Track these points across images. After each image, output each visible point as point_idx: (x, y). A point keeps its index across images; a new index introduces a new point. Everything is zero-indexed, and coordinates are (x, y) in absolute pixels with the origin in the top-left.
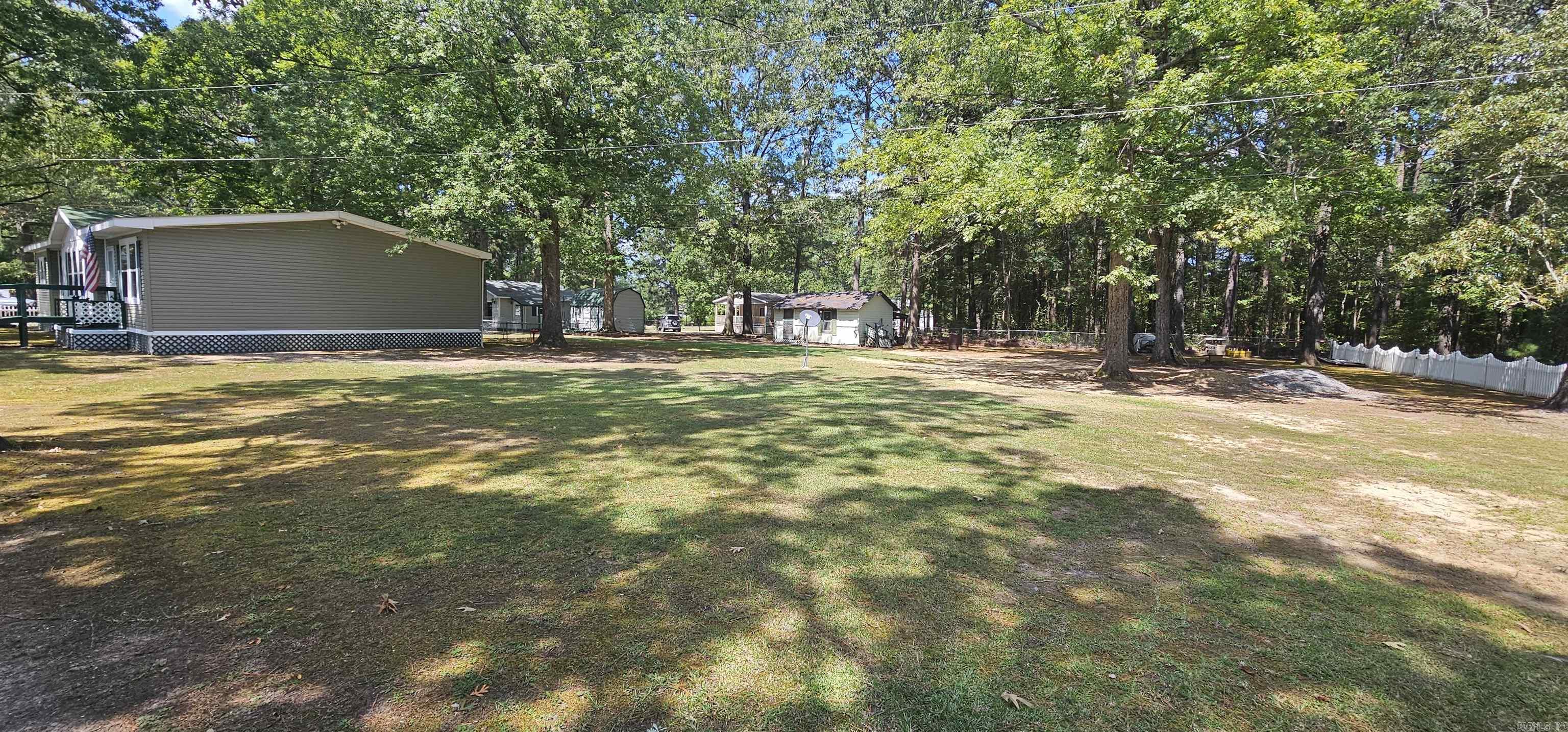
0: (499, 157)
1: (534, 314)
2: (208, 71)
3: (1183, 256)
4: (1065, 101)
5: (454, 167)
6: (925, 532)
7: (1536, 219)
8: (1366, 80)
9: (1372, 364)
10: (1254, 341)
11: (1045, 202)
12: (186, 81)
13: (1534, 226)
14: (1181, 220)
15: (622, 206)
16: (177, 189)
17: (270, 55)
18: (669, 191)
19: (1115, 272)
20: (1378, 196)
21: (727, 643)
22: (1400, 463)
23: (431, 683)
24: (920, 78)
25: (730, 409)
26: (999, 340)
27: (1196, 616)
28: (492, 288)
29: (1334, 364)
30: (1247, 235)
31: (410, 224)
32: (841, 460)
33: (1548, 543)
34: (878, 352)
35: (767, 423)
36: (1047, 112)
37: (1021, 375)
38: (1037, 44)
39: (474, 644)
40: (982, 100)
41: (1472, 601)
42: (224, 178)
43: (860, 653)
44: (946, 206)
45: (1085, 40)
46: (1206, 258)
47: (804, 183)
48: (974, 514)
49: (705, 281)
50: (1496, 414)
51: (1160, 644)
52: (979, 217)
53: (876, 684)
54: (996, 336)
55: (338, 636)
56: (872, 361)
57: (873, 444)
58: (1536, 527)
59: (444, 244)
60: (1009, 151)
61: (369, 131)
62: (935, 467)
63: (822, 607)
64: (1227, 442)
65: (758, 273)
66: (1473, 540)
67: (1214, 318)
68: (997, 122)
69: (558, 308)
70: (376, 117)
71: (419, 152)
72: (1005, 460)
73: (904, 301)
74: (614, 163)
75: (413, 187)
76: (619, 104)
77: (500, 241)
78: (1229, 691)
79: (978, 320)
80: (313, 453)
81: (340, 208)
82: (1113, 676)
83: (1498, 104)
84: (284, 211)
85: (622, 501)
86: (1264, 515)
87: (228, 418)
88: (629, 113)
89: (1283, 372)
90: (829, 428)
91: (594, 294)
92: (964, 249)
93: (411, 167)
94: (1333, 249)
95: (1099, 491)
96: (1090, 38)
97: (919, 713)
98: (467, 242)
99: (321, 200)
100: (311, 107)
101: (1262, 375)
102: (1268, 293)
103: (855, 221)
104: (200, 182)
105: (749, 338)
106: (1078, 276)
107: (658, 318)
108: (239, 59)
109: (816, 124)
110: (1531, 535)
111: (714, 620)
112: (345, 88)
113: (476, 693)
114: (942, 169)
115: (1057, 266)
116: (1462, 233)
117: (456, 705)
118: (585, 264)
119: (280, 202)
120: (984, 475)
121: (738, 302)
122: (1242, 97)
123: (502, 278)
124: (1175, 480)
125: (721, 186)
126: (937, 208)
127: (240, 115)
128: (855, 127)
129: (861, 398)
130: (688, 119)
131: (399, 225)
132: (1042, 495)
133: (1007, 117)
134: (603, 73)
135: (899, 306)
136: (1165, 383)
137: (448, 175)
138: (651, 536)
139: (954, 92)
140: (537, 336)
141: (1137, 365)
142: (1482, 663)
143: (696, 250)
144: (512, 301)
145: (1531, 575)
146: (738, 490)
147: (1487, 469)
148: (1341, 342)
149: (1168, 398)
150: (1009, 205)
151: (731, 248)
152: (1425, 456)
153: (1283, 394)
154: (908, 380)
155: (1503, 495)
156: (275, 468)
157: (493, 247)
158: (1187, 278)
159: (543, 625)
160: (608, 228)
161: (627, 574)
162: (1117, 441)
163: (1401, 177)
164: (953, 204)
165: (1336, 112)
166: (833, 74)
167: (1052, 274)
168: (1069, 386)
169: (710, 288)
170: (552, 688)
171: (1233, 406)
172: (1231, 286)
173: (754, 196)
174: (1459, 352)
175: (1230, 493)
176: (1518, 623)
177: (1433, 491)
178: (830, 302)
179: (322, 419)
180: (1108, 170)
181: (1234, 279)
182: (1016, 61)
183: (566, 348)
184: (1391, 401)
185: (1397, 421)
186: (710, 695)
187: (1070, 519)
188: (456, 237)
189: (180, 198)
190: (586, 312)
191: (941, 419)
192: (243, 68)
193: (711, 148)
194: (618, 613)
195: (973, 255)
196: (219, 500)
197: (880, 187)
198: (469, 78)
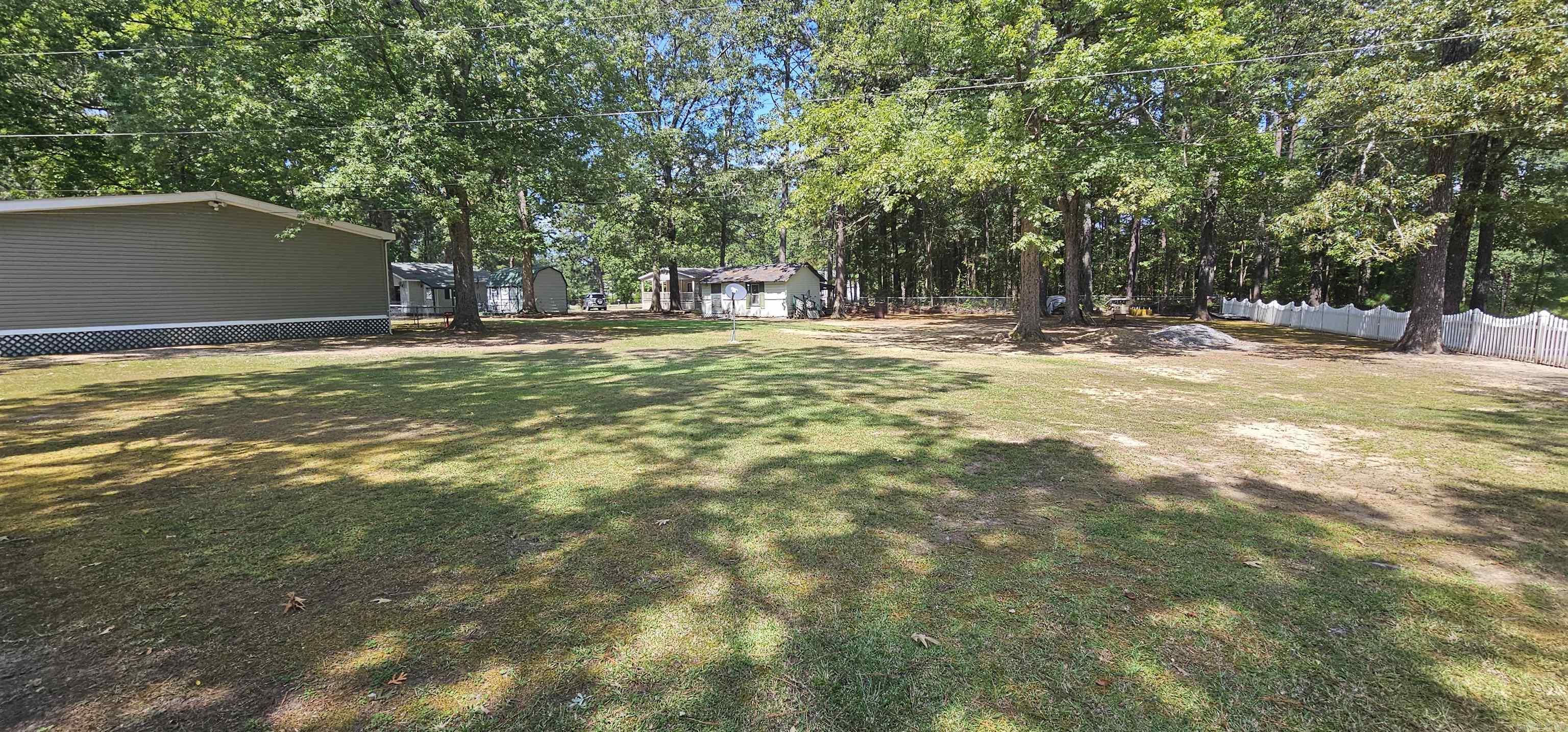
0: (395, 129)
1: (447, 297)
2: (42, 33)
3: (1089, 221)
4: (977, 70)
5: (346, 141)
6: (846, 493)
7: (1386, 181)
8: (1245, 52)
9: (1255, 317)
10: (1155, 300)
11: (959, 170)
12: (15, 45)
13: (1384, 187)
14: (1084, 188)
15: (536, 180)
16: (16, 169)
17: (117, 16)
18: (585, 164)
19: (1025, 238)
20: (1258, 161)
21: (650, 611)
22: (1272, 405)
23: (345, 676)
24: (837, 48)
25: (657, 386)
26: (923, 307)
27: (1090, 551)
28: (399, 271)
29: (1223, 318)
30: (1142, 203)
31: (300, 205)
32: (767, 430)
33: (1384, 468)
34: (806, 323)
35: (694, 398)
36: (961, 83)
37: (942, 340)
38: (949, 15)
39: (391, 634)
40: (896, 70)
41: (1319, 521)
42: (72, 155)
43: (782, 610)
44: (865, 176)
45: (993, 10)
46: (1111, 223)
47: (726, 154)
48: (892, 474)
49: (629, 257)
50: (1354, 358)
51: (1055, 577)
52: (898, 187)
53: (795, 637)
54: (921, 303)
55: (240, 639)
56: (801, 332)
57: (800, 413)
58: (1377, 454)
59: (341, 225)
60: (925, 121)
61: (244, 104)
62: (857, 433)
63: (746, 570)
64: (1126, 394)
65: (684, 248)
66: (1325, 469)
67: (1120, 279)
68: (914, 92)
69: (472, 290)
70: (252, 88)
71: (305, 125)
72: (924, 420)
73: (830, 273)
74: (524, 135)
75: (302, 165)
76: (526, 73)
77: (405, 220)
78: (1113, 615)
79: (903, 289)
80: (202, 453)
81: (217, 188)
82: (1013, 611)
83: (1355, 74)
84: (152, 191)
85: (545, 483)
86: (1154, 458)
87: (100, 423)
88: (538, 83)
89: (1178, 327)
90: (756, 400)
91: (511, 274)
92: (887, 219)
93: (296, 142)
94: (1221, 211)
95: (1008, 445)
96: (997, 8)
97: (835, 659)
98: (368, 223)
99: (194, 180)
100: (173, 76)
101: (1160, 331)
102: (1166, 254)
103: (780, 191)
104: (44, 160)
105: (677, 315)
106: (995, 243)
107: (583, 297)
108: (79, 20)
109: (736, 95)
110: (1372, 461)
111: (642, 591)
112: (211, 55)
113: (394, 681)
114: (860, 139)
115: (975, 233)
116: (1325, 194)
117: (373, 695)
118: (499, 242)
119: (145, 183)
120: (904, 436)
121: (665, 278)
122: (1137, 68)
123: (410, 259)
124: (1077, 431)
125: (640, 159)
126: (857, 179)
127: (86, 86)
128: (775, 97)
129: (789, 369)
130: (602, 88)
131: (288, 205)
132: (957, 452)
133: (922, 87)
134: (507, 40)
135: (826, 278)
136: (1073, 342)
137: (340, 150)
138: (573, 517)
139: (870, 62)
140: (451, 320)
141: (1049, 326)
142: (1323, 573)
143: (618, 226)
144: (421, 284)
145: (1368, 495)
146: (664, 465)
147: (1342, 406)
148: (1229, 298)
149: (1076, 356)
150: (925, 173)
151: (654, 223)
152: (1293, 397)
153: (1178, 347)
154: (835, 350)
155: (1353, 429)
156: (158, 472)
157: (397, 227)
158: (1094, 242)
159: (463, 610)
160: (523, 205)
161: (551, 554)
162: (1027, 398)
163: (1279, 143)
164: (872, 175)
165: (1220, 83)
166: (750, 40)
167: (971, 241)
168: (987, 348)
169: (635, 264)
170: (474, 670)
171: (1133, 360)
172: (1133, 249)
173: (676, 169)
174: (1326, 303)
175: (1125, 441)
176: (1355, 537)
177: (1296, 429)
178: (757, 275)
179: (211, 417)
180: (1016, 139)
181: (1136, 242)
182: (930, 31)
183: (482, 332)
184: (1268, 350)
185: (1271, 367)
186: (635, 661)
187: (981, 473)
188: (354, 217)
189: (20, 179)
190: (504, 293)
191: (865, 385)
192: (86, 30)
193: (629, 120)
194: (541, 592)
195: (897, 224)
196: (95, 510)
197: (803, 158)
198: (356, 45)
